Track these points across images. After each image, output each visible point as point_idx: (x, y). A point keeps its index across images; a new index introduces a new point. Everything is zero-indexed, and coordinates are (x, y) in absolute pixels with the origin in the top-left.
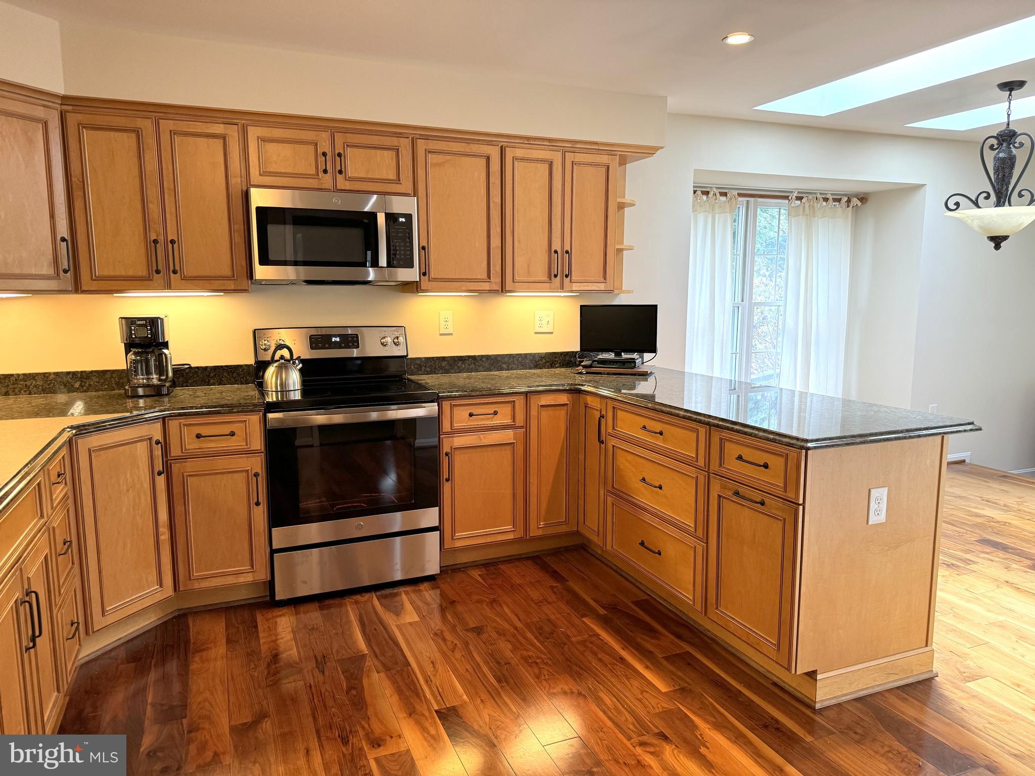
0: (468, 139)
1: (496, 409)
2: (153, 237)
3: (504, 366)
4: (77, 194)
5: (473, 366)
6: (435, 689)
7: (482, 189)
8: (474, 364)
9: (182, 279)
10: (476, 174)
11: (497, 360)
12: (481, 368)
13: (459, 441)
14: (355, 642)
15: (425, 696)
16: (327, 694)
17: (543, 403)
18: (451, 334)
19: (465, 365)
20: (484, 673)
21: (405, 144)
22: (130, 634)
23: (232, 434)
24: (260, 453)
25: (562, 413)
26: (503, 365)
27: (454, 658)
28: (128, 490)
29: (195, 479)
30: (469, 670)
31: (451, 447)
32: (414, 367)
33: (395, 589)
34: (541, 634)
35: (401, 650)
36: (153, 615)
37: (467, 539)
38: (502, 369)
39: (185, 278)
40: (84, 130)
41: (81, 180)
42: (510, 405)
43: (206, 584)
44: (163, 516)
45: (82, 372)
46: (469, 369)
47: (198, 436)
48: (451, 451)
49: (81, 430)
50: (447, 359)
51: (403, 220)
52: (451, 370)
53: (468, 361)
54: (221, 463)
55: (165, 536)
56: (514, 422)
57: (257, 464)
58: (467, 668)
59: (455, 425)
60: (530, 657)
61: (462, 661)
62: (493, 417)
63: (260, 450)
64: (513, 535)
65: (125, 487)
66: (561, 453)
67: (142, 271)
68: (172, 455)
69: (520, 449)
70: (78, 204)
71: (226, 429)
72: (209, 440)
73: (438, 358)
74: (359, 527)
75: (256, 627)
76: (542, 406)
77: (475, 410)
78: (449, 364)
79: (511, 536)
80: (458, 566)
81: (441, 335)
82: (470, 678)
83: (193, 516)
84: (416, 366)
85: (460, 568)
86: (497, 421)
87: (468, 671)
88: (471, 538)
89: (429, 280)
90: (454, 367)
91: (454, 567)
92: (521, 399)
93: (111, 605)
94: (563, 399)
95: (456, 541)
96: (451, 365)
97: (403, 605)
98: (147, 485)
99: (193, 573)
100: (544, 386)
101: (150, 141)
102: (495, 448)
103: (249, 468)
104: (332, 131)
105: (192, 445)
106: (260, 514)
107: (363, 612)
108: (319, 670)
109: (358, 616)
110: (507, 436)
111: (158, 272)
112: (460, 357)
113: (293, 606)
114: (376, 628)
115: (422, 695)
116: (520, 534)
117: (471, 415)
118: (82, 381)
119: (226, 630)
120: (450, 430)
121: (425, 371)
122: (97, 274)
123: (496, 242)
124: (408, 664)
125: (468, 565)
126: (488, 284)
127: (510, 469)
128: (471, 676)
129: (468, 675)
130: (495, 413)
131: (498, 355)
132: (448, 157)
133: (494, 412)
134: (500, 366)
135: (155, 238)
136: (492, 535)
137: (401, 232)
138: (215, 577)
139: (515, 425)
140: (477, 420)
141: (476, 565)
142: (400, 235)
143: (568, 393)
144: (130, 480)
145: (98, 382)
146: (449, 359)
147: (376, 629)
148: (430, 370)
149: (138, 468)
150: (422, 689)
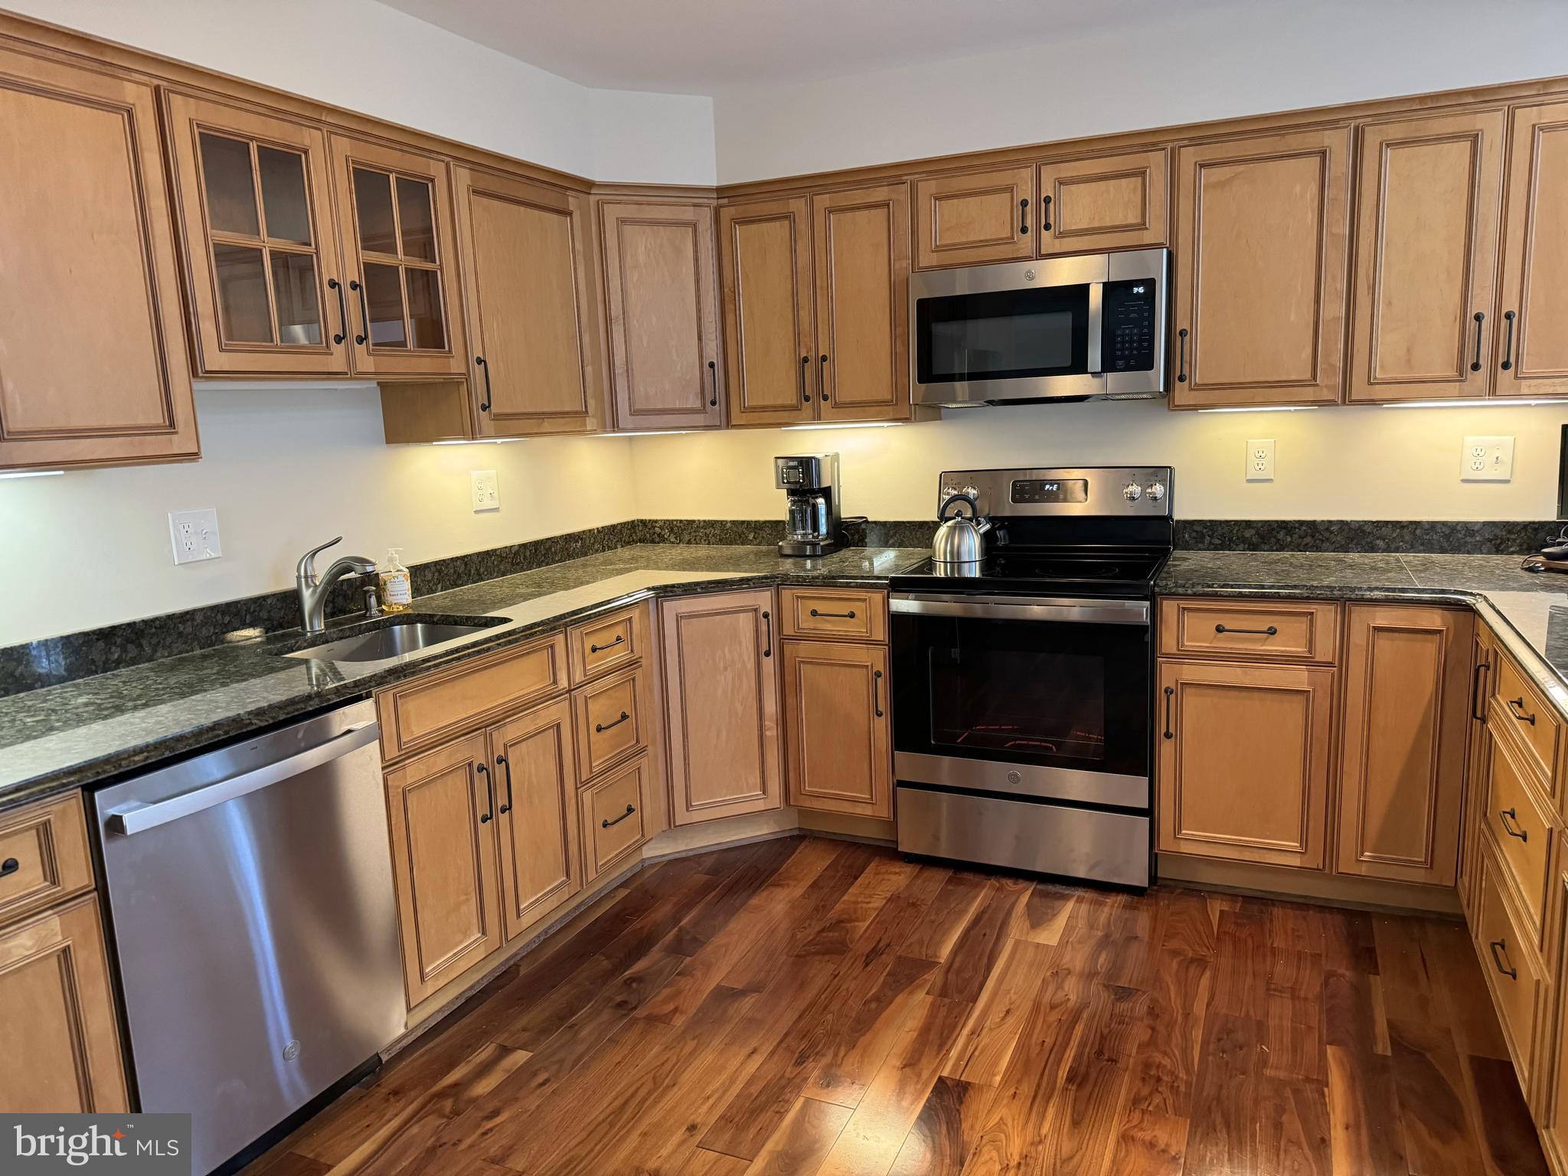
0: (1280, 128)
1: (1274, 625)
2: (803, 355)
3: (1380, 543)
4: (729, 307)
5: (1308, 539)
6: (971, 1049)
7: (1310, 215)
8: (1313, 537)
9: (833, 408)
10: (1298, 188)
11: (1363, 531)
12: (1326, 545)
13: (1190, 672)
14: (939, 944)
15: (949, 1051)
16: (844, 993)
17: (1381, 622)
18: (1270, 480)
19: (1291, 537)
20: (1063, 1056)
21: (1156, 162)
22: (732, 841)
23: (852, 615)
24: (883, 645)
25: (1430, 649)
26: (1378, 542)
27: (1044, 1016)
28: (725, 669)
29: (809, 666)
30: (1046, 1044)
31: (1177, 681)
32: (1190, 536)
33: (1069, 890)
34: (1219, 1040)
35: (986, 978)
36: (765, 826)
37: (1205, 845)
38: (1373, 549)
39: (836, 405)
40: (737, 226)
41: (732, 289)
42: (1304, 619)
43: (818, 805)
44: (771, 706)
45: (755, 521)
46: (1299, 545)
47: (814, 613)
48: (1177, 688)
49: (667, 592)
50: (1255, 525)
51: (1141, 290)
52: (1263, 546)
53: (1300, 530)
54: (839, 651)
55: (772, 732)
56: (1310, 651)
57: (878, 659)
58: (1047, 1040)
59: (1186, 643)
60: (1158, 1067)
61: (1049, 1027)
62: (1267, 638)
63: (883, 641)
64: (1299, 860)
65: (722, 665)
66: (1423, 727)
67: (790, 397)
68: (784, 633)
69: (1323, 705)
70: (730, 318)
71: (844, 608)
72: (826, 621)
73: (1237, 523)
74: (1015, 779)
75: (856, 878)
76: (1378, 629)
77: (1229, 622)
78: (1258, 534)
79: (1295, 861)
80: (1199, 887)
81: (1249, 481)
82: (1033, 1055)
83: (806, 714)
84: (1194, 534)
85: (1201, 891)
86: (1273, 646)
87: (1043, 1045)
88: (1213, 845)
89: (1191, 389)
90: (1269, 540)
91: (1192, 886)
92: (1330, 611)
93: (699, 801)
94: (1434, 619)
95: (1182, 842)
96: (1262, 537)
97: (1055, 915)
98: (751, 665)
99: (805, 787)
100: (1388, 590)
101: (803, 227)
102: (1269, 696)
103: (869, 664)
104: (1038, 164)
105: (807, 623)
106: (882, 728)
107: (994, 905)
108: (866, 959)
109: (983, 907)
110: (1298, 678)
111: (807, 399)
112: (1284, 522)
113: (920, 867)
114: (988, 934)
115: (947, 1047)
116: (1315, 861)
117: (1220, 629)
118: (755, 532)
119: (823, 871)
120: (1174, 651)
121: (1210, 543)
122: (746, 405)
123: (1334, 309)
124: (974, 999)
125: (1219, 890)
126: (1311, 389)
127: (1300, 740)
128: (1038, 1054)
129: (1035, 1050)
130: (1272, 632)
131: (1366, 522)
132: (1241, 168)
133: (1270, 628)
134: (1371, 543)
135: (805, 355)
136: (1256, 850)
137: (1133, 312)
138: (827, 798)
139: (1312, 658)
140: (1232, 640)
141: (1230, 894)
142: (1132, 316)
143: (1443, 609)
144: (728, 656)
145: (771, 535)
146: (1260, 525)
147: (985, 935)
148: (1220, 542)
149: (740, 644)
150: (955, 1041)
